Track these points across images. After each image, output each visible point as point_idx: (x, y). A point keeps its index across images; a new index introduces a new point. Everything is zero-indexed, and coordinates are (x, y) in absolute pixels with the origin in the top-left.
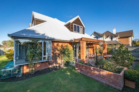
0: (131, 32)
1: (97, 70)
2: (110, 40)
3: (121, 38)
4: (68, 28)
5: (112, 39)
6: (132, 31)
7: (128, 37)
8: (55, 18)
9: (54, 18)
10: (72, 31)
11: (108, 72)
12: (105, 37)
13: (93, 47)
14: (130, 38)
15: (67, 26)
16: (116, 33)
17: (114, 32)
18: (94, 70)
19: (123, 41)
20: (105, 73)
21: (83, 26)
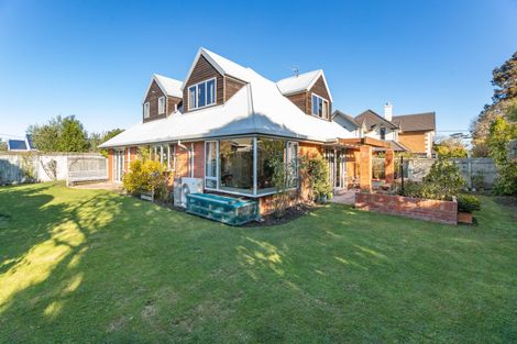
0: (431, 117)
1: (413, 201)
2: (378, 137)
3: (406, 133)
4: (295, 103)
5: (383, 133)
6: (434, 114)
7: (423, 132)
8: (249, 69)
9: (246, 67)
10: (310, 113)
11: (434, 202)
12: (364, 128)
13: (353, 160)
14: (429, 134)
15: (291, 97)
16: (393, 118)
17: (388, 115)
18: (406, 201)
19: (411, 143)
20: (428, 203)
21: (328, 99)
